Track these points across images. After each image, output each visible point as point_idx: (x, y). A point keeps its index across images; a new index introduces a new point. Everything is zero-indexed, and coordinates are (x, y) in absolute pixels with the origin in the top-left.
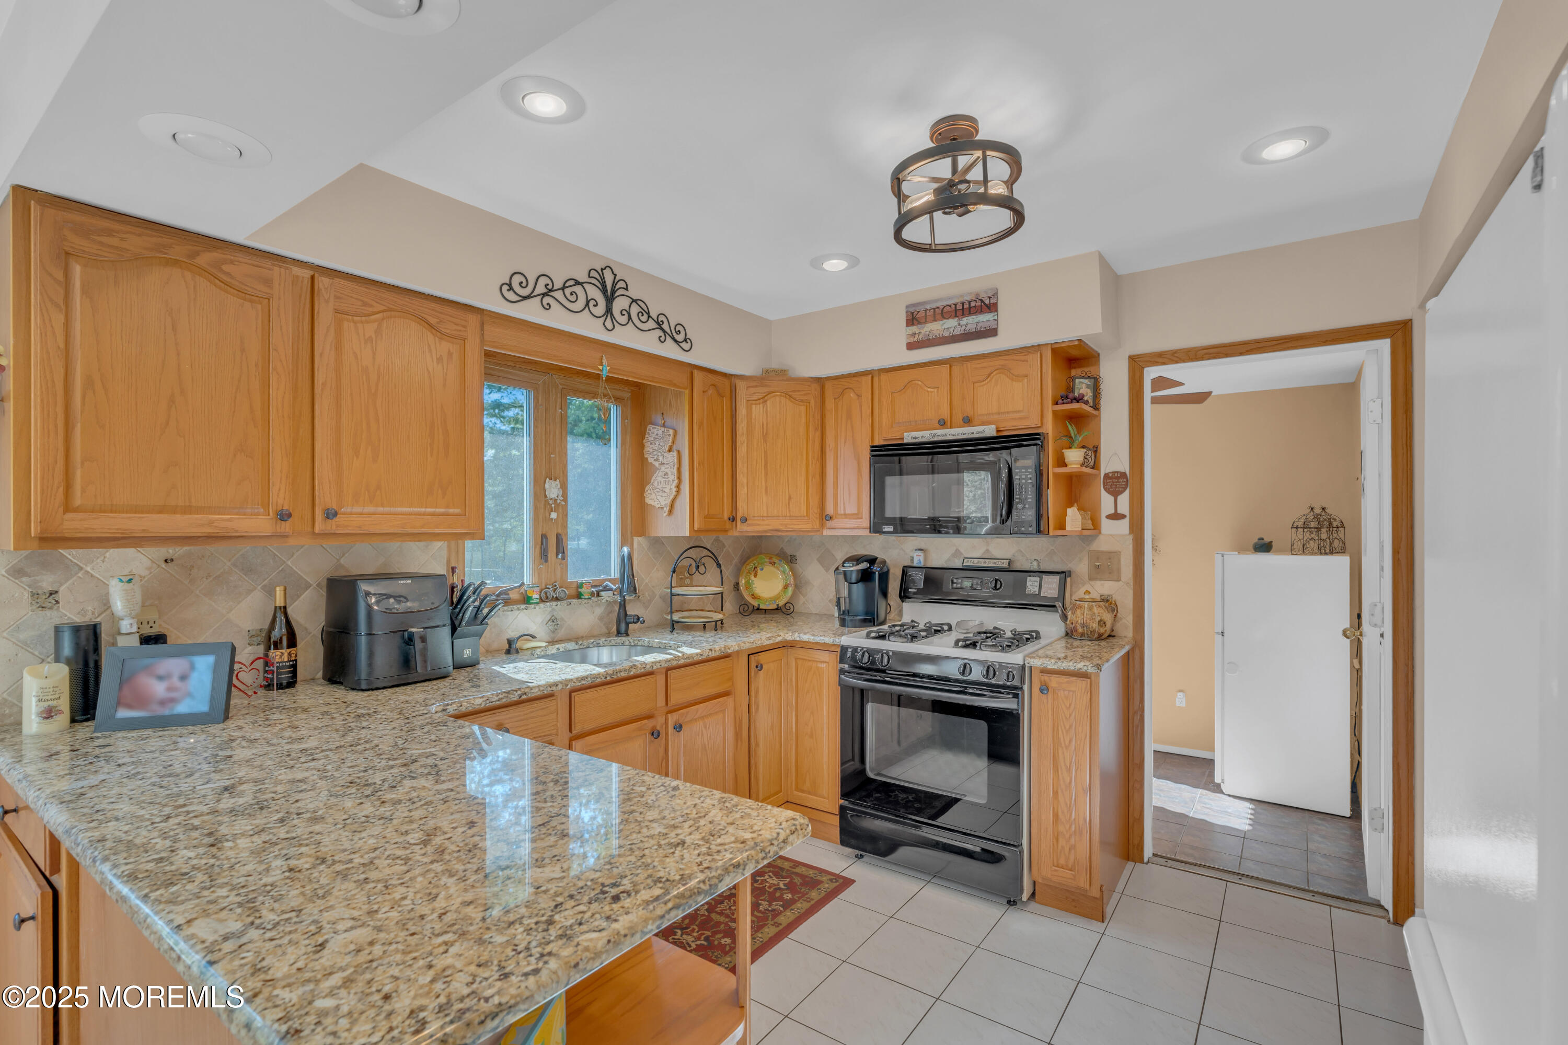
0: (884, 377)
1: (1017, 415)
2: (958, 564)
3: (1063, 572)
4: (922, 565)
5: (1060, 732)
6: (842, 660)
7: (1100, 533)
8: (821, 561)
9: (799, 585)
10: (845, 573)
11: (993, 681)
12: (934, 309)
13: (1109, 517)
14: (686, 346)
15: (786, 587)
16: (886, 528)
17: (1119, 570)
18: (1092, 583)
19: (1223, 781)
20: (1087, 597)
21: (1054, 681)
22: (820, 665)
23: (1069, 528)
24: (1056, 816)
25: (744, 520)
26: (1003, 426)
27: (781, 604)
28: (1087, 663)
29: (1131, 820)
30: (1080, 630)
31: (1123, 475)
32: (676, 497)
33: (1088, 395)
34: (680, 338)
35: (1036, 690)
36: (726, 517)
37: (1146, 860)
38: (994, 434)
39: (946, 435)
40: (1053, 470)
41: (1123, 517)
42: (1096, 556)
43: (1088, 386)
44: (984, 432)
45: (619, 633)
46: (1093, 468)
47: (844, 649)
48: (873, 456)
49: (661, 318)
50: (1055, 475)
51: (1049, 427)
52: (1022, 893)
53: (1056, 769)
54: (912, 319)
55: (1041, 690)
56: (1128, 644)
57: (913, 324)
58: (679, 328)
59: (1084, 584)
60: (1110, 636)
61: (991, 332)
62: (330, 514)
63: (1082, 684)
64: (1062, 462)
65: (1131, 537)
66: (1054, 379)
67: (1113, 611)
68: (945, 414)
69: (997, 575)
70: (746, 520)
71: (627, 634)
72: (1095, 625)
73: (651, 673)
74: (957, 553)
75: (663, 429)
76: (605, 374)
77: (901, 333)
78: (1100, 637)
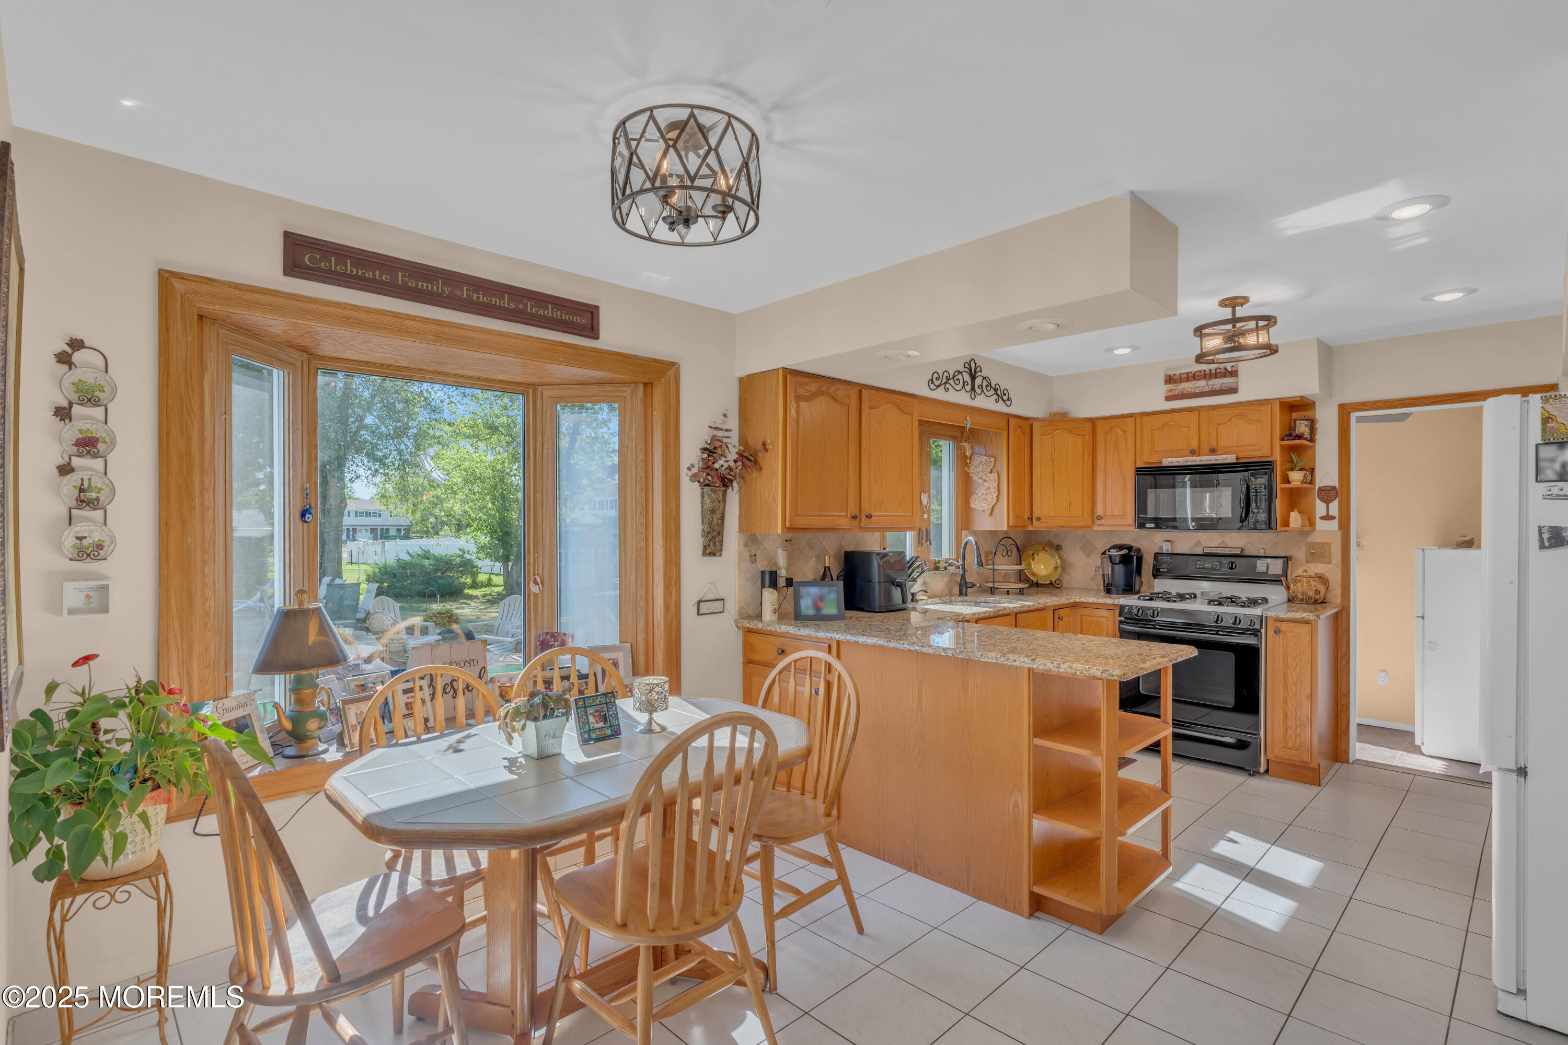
0: (1145, 419)
1: (1252, 448)
2: (1200, 551)
3: (1285, 557)
4: (1170, 552)
5: (1289, 660)
6: (1120, 615)
7: (1315, 529)
8: (1083, 549)
9: (1064, 566)
10: (1110, 557)
11: (1239, 626)
12: (1188, 373)
13: (1322, 518)
14: (1008, 403)
15: (1056, 568)
16: (1148, 525)
17: (1330, 556)
18: (1308, 565)
19: (1423, 744)
20: (1305, 574)
21: (1284, 627)
22: (1100, 619)
23: (1292, 525)
24: (1286, 716)
25: (1039, 519)
26: (1241, 455)
27: (1053, 580)
28: (1310, 614)
29: (1339, 734)
30: (1300, 597)
31: (1334, 488)
32: (996, 503)
33: (1307, 435)
34: (1005, 398)
35: (1270, 633)
36: (1026, 517)
37: (1351, 761)
38: (1235, 461)
39: (1196, 461)
40: (1279, 486)
41: (1333, 518)
42: (1313, 545)
43: (1306, 426)
44: (1226, 459)
45: (961, 594)
46: (1310, 483)
47: (1122, 608)
48: (1137, 475)
49: (997, 387)
50: (1282, 489)
51: (1277, 456)
52: (1260, 766)
53: (1286, 683)
54: (1169, 380)
55: (1275, 632)
56: (1337, 607)
57: (1170, 383)
58: (1005, 392)
59: (1302, 566)
60: (1322, 602)
61: (1234, 390)
62: (869, 516)
63: (1305, 628)
64: (1286, 480)
65: (1340, 532)
66: (1281, 421)
67: (1325, 584)
68: (1194, 445)
69: (1233, 560)
70: (1040, 519)
71: (966, 595)
72: (1312, 594)
73: (1008, 615)
74: (1198, 543)
75: (985, 458)
76: (968, 426)
77: (1162, 389)
78: (1316, 602)
